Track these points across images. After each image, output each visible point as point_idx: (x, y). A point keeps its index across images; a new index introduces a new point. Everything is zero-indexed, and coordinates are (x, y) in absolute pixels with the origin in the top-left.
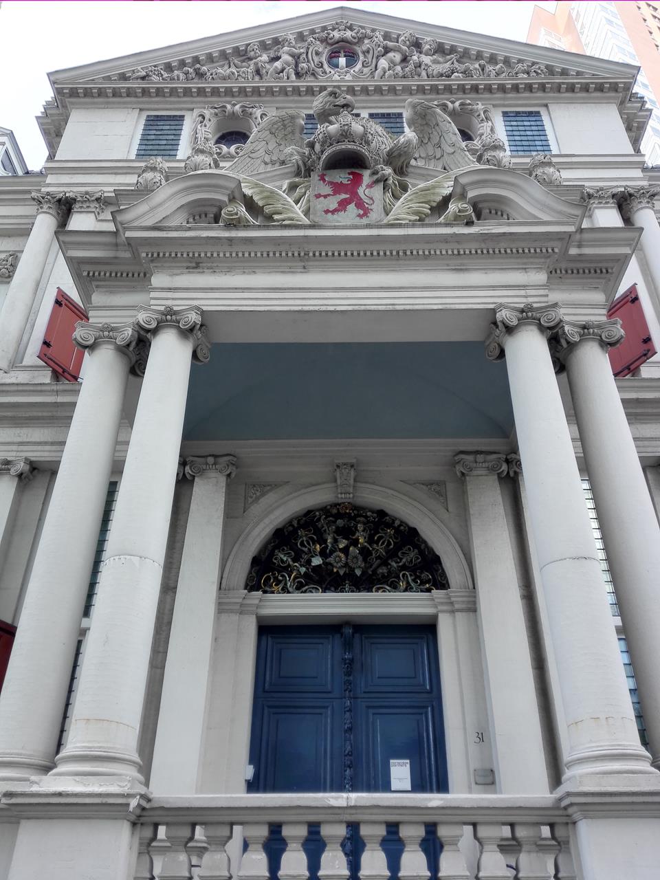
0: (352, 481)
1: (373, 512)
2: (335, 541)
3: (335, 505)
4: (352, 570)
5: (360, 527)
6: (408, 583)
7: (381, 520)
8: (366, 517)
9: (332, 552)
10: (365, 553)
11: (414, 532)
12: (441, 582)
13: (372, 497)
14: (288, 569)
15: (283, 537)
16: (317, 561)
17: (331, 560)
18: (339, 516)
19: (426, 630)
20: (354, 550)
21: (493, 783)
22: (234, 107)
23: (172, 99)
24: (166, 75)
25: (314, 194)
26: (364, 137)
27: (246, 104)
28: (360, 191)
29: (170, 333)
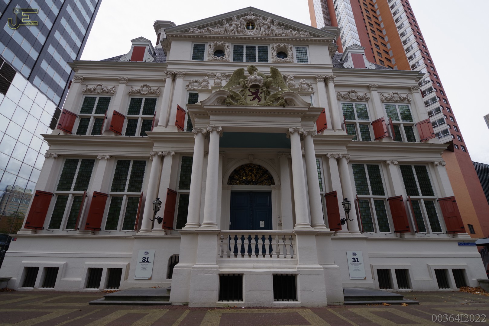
0: (253, 158)
1: (257, 166)
2: (249, 173)
3: (248, 164)
4: (252, 180)
5: (254, 169)
6: (265, 183)
7: (259, 168)
8: (256, 167)
9: (248, 175)
10: (255, 176)
11: (267, 171)
12: (273, 183)
13: (257, 162)
14: (238, 180)
15: (236, 172)
16: (244, 178)
17: (248, 177)
18: (249, 167)
19: (269, 194)
20: (253, 175)
21: (282, 226)
22: (219, 43)
23: (201, 39)
24: (199, 31)
25: (247, 95)
26: (260, 80)
27: (223, 42)
28: (259, 94)
29: (215, 133)
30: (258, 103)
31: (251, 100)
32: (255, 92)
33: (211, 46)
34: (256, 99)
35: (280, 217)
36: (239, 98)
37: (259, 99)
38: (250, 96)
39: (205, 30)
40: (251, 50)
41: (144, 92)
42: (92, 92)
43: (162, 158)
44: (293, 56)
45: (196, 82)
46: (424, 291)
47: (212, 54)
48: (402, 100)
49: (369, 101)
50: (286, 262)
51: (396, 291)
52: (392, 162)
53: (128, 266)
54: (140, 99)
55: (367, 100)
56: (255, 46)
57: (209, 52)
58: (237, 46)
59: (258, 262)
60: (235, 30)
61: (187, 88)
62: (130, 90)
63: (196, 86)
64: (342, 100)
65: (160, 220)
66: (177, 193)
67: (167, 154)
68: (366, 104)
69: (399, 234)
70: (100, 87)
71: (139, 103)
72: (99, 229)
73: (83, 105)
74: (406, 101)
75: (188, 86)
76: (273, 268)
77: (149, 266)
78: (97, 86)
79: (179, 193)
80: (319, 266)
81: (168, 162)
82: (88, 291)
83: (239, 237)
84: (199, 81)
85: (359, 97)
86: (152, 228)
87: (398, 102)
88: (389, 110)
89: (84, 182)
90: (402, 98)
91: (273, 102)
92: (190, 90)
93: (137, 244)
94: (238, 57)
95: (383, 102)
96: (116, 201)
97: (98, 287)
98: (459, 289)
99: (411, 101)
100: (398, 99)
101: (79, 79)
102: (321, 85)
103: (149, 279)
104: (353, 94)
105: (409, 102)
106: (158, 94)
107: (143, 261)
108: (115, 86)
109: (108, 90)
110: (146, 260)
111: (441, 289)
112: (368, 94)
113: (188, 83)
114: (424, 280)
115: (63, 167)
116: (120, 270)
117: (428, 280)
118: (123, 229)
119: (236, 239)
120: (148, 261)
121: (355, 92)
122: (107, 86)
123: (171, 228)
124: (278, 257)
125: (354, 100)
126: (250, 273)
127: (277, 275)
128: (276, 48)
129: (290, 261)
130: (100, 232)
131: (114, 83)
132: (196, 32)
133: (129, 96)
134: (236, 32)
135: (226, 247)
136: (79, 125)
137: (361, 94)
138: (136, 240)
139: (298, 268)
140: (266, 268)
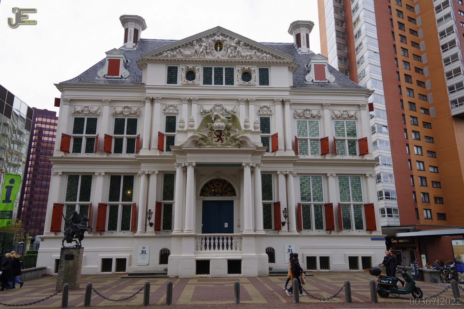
0: (219, 175)
1: (223, 180)
2: (216, 186)
3: (216, 179)
4: (219, 192)
5: (221, 183)
6: (229, 194)
7: (225, 182)
9: (216, 188)
10: (221, 188)
11: (230, 184)
12: (235, 195)
13: (223, 178)
14: (208, 192)
15: (206, 185)
16: (213, 191)
17: (215, 190)
18: (217, 181)
19: (232, 202)
20: (219, 188)
21: (240, 227)
22: (191, 66)
23: (174, 62)
24: (172, 53)
25: (213, 137)
26: (222, 127)
27: (194, 65)
28: (221, 137)
29: (191, 167)
30: (221, 144)
31: (216, 141)
32: (219, 135)
33: (183, 69)
34: (220, 140)
35: (239, 220)
36: (207, 139)
37: (222, 140)
38: (216, 138)
39: (177, 52)
40: (219, 71)
41: (126, 113)
42: (80, 113)
43: (148, 176)
44: (256, 79)
45: (171, 106)
46: (338, 271)
47: (184, 78)
48: (350, 117)
49: (320, 119)
50: (236, 253)
51: (318, 271)
52: (331, 175)
53: (130, 257)
54: (123, 119)
55: (319, 117)
56: (222, 68)
57: (181, 74)
58: (207, 68)
59: (219, 253)
60: (205, 51)
61: (164, 111)
62: (114, 111)
63: (171, 110)
64: (298, 117)
65: (151, 225)
66: (162, 203)
67: (152, 173)
68: (318, 120)
69: (329, 232)
70: (87, 108)
71: (122, 123)
72: (104, 231)
73: (74, 126)
74: (354, 118)
75: (165, 110)
76: (228, 256)
77: (146, 256)
78: (84, 107)
79: (163, 203)
80: (256, 255)
81: (153, 179)
82: (104, 274)
83: (208, 238)
84: (174, 105)
85: (312, 115)
86: (146, 230)
87: (347, 119)
88: (337, 126)
89: (86, 194)
90: (350, 116)
91: (232, 142)
92: (166, 113)
93: (136, 241)
94: (207, 81)
95: (333, 119)
96: (114, 209)
97: (110, 270)
98: (364, 270)
99: (357, 118)
100: (347, 116)
101: (67, 101)
102: (278, 107)
103: (147, 265)
104: (308, 112)
105: (356, 119)
106: (139, 114)
107: (142, 253)
108: (100, 107)
109: (94, 111)
110: (144, 252)
111: (352, 270)
112: (321, 111)
113: (165, 108)
114: (340, 264)
115: (67, 182)
116: (125, 259)
117: (343, 264)
118: (121, 230)
119: (206, 239)
120: (145, 253)
121: (309, 110)
122: (93, 107)
123: (159, 230)
124: (236, 250)
125: (308, 118)
126: (214, 259)
127: (230, 260)
128: (241, 70)
129: (239, 252)
130: (105, 233)
131: (99, 104)
132: (169, 55)
133: (113, 116)
134: (205, 54)
135: (199, 244)
136: (74, 145)
137: (314, 112)
138: (135, 239)
139: (242, 256)
140: (224, 256)
